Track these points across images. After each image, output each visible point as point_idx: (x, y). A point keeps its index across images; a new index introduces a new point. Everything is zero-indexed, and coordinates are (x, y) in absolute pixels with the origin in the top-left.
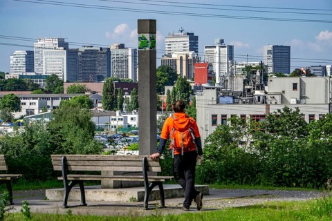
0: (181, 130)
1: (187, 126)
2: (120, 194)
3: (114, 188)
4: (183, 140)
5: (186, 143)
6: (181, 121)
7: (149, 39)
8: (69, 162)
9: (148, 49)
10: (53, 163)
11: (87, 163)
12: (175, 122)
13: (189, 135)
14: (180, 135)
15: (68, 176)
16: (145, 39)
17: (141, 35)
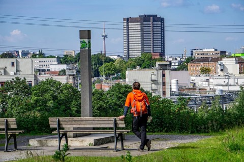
0: (140, 101)
1: (143, 98)
2: (82, 141)
3: (74, 137)
4: (142, 107)
5: (143, 109)
6: (139, 95)
7: (87, 42)
8: (61, 122)
9: (87, 48)
10: (50, 123)
11: (74, 122)
12: (136, 96)
13: (145, 104)
14: (140, 104)
15: (60, 131)
16: (85, 42)
17: (82, 40)
